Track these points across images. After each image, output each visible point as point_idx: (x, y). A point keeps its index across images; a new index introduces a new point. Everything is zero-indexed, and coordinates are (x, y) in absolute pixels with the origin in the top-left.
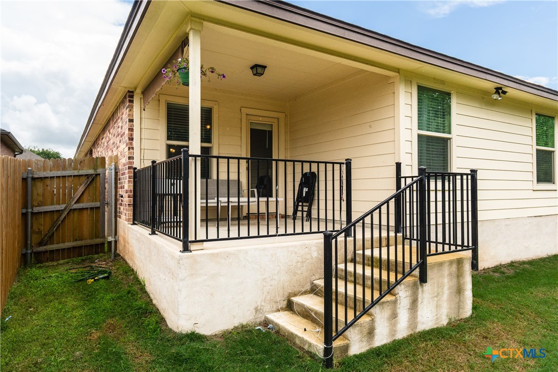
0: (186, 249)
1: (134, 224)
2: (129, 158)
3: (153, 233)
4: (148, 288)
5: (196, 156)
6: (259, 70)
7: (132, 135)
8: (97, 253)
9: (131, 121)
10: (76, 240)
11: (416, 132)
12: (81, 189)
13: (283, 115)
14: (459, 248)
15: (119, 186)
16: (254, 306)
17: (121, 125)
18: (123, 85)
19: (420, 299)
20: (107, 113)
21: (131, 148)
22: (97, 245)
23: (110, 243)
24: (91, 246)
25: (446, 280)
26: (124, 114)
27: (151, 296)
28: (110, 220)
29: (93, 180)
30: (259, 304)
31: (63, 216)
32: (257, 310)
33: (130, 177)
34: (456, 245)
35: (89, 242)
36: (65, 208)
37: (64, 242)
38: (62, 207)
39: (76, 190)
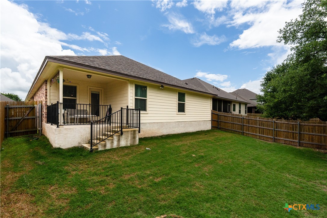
0: (58, 127)
1: (47, 123)
2: (46, 102)
3: (52, 125)
4: (50, 140)
5: (61, 103)
6: (89, 77)
7: (47, 94)
8: (34, 134)
9: (46, 90)
10: (26, 129)
11: (134, 97)
12: (28, 112)
13: (103, 89)
14: (131, 127)
15: (43, 111)
16: (78, 142)
17: (43, 90)
18: (43, 78)
19: (121, 139)
20: (39, 85)
21: (46, 99)
22: (34, 131)
23: (39, 130)
24: (32, 131)
25: (130, 135)
26: (44, 87)
27: (50, 142)
28: (39, 122)
29: (33, 109)
30: (80, 141)
31: (21, 121)
32: (79, 143)
33: (46, 108)
34: (131, 126)
35: (31, 130)
36: (22, 118)
37: (21, 130)
38: (20, 118)
39: (26, 112)
